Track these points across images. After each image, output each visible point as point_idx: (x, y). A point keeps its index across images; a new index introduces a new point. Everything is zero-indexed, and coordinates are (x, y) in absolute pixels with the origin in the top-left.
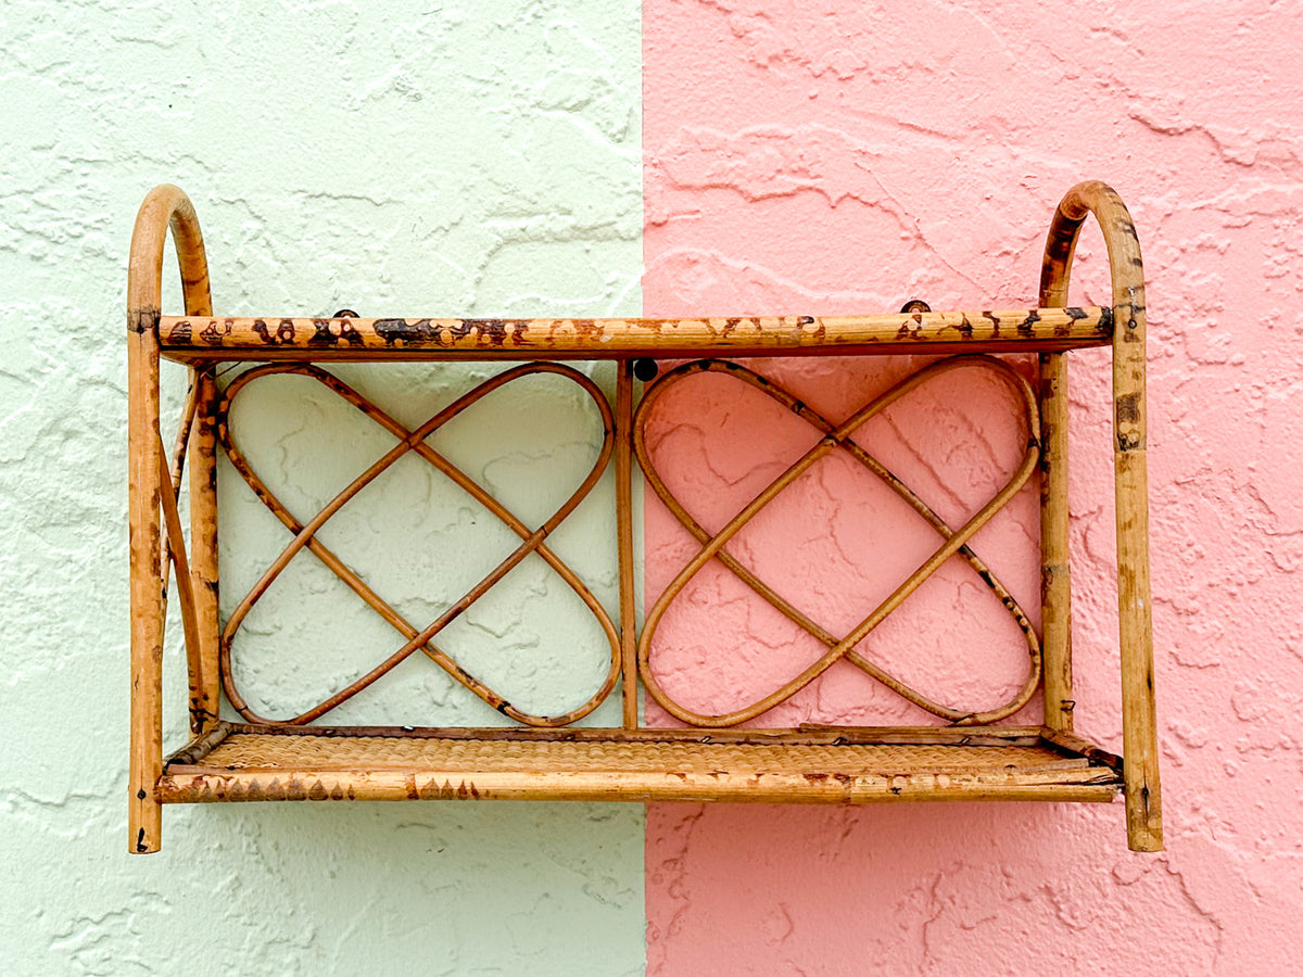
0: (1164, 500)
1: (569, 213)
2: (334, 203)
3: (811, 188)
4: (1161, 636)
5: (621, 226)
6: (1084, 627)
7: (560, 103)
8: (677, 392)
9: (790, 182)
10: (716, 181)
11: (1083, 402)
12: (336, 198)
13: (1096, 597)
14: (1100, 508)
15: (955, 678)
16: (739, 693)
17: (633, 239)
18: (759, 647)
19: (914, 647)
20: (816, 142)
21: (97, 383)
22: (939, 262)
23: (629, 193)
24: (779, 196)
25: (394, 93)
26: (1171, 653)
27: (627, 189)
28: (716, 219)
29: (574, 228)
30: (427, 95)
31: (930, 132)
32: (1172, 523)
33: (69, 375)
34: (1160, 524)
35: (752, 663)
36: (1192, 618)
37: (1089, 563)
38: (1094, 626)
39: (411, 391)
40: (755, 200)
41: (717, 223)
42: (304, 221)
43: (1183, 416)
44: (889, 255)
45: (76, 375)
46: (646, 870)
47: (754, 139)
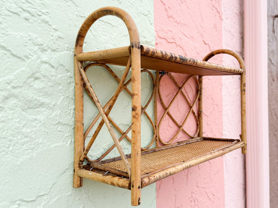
1: (145, 38)
2: (104, 23)
3: (175, 42)
5: (152, 43)
7: (144, 14)
9: (173, 40)
10: (164, 37)
12: (105, 22)
18: (170, 128)
20: (175, 34)
21: (45, 63)
24: (171, 43)
26: (207, 123)
27: (153, 35)
28: (164, 45)
29: (146, 41)
31: (186, 36)
33: (37, 59)
35: (169, 131)
36: (208, 118)
39: (120, 73)
40: (169, 43)
45: (39, 60)
47: (168, 31)
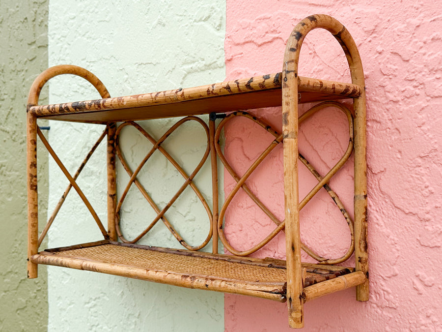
0: (414, 165)
1: (203, 60)
2: (145, 66)
3: (278, 38)
4: (413, 231)
5: (218, 63)
6: (377, 224)
7: (201, 19)
8: (234, 125)
9: (270, 36)
10: (247, 40)
11: (378, 120)
12: (145, 64)
13: (384, 211)
14: (385, 169)
15: (326, 243)
16: (253, 243)
17: (223, 67)
18: (259, 225)
19: (312, 229)
20: (279, 18)
22: (321, 62)
23: (220, 49)
24: (267, 43)
25: (159, 25)
26: (417, 239)
28: (248, 55)
29: (205, 65)
30: (167, 24)
31: (320, 5)
32: (417, 176)
34: (412, 177)
35: (257, 232)
36: (427, 223)
37: (381, 195)
38: (382, 224)
40: (260, 46)
41: (248, 57)
42: (137, 73)
43: (423, 124)
44: (305, 62)
45: (89, 129)
46: (225, 308)
47: (259, 21)
